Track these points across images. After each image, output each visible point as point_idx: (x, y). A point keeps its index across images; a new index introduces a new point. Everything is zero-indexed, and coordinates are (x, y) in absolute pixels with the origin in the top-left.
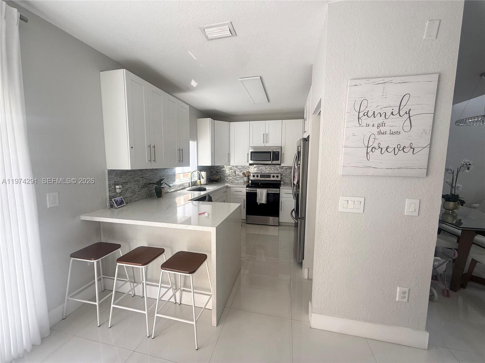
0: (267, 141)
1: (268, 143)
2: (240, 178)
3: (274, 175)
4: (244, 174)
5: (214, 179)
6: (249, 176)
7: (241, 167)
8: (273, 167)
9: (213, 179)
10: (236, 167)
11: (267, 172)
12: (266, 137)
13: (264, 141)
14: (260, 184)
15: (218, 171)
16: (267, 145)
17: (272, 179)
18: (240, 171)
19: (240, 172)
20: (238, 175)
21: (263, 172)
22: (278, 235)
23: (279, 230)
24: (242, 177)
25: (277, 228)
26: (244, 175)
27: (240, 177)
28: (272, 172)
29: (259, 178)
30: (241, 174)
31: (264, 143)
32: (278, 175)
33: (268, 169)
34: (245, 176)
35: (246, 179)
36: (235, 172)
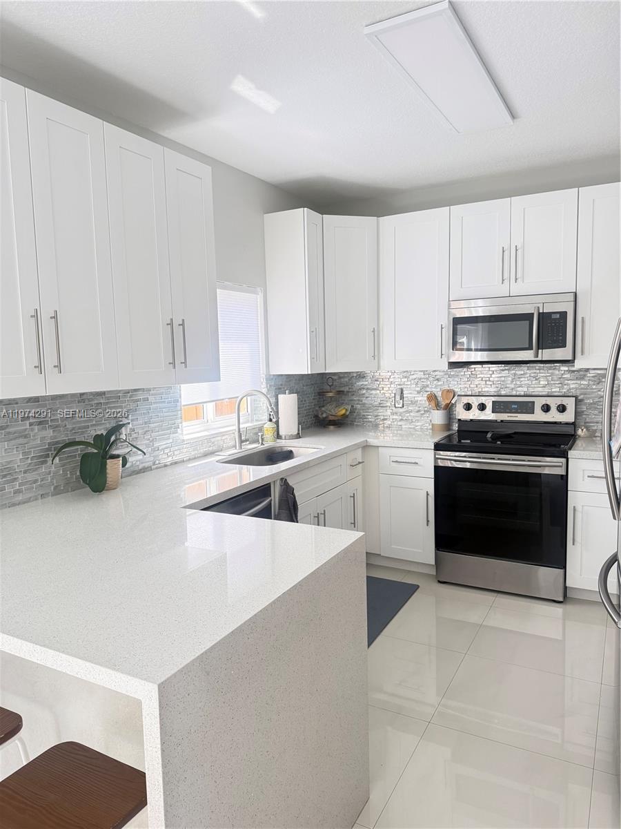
0: (519, 275)
1: (519, 280)
2: (418, 414)
3: (549, 401)
4: (432, 398)
5: (331, 418)
6: (449, 408)
7: (421, 375)
8: (543, 373)
9: (324, 415)
10: (406, 374)
11: (521, 391)
12: (511, 259)
13: (506, 276)
14: (489, 435)
15: (346, 389)
16: (516, 289)
17: (539, 416)
18: (419, 389)
19: (419, 392)
20: (413, 403)
21: (503, 393)
22: (560, 638)
23: (565, 618)
24: (425, 411)
25: (558, 610)
26: (433, 404)
27: (419, 411)
28: (539, 391)
29: (488, 415)
30: (422, 399)
31: (506, 282)
32: (565, 401)
33: (525, 381)
34: (438, 406)
35: (438, 417)
36: (402, 393)
